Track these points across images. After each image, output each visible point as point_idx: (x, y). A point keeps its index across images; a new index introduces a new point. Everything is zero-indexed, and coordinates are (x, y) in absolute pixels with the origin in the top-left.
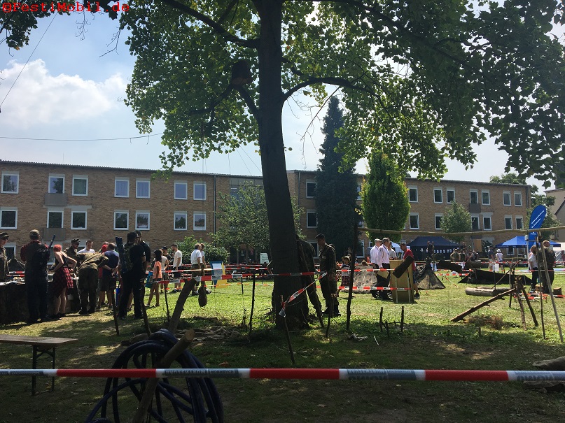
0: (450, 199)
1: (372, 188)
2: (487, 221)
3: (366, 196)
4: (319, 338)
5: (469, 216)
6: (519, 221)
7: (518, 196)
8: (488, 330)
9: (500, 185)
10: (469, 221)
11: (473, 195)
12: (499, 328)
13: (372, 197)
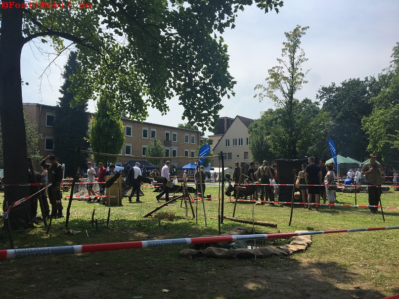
0: (153, 136)
1: (99, 124)
2: (174, 152)
3: (93, 129)
4: (41, 234)
5: (164, 148)
6: (192, 153)
7: (193, 137)
8: (165, 222)
9: (183, 130)
10: (164, 151)
11: (167, 134)
12: (172, 220)
13: (98, 129)
